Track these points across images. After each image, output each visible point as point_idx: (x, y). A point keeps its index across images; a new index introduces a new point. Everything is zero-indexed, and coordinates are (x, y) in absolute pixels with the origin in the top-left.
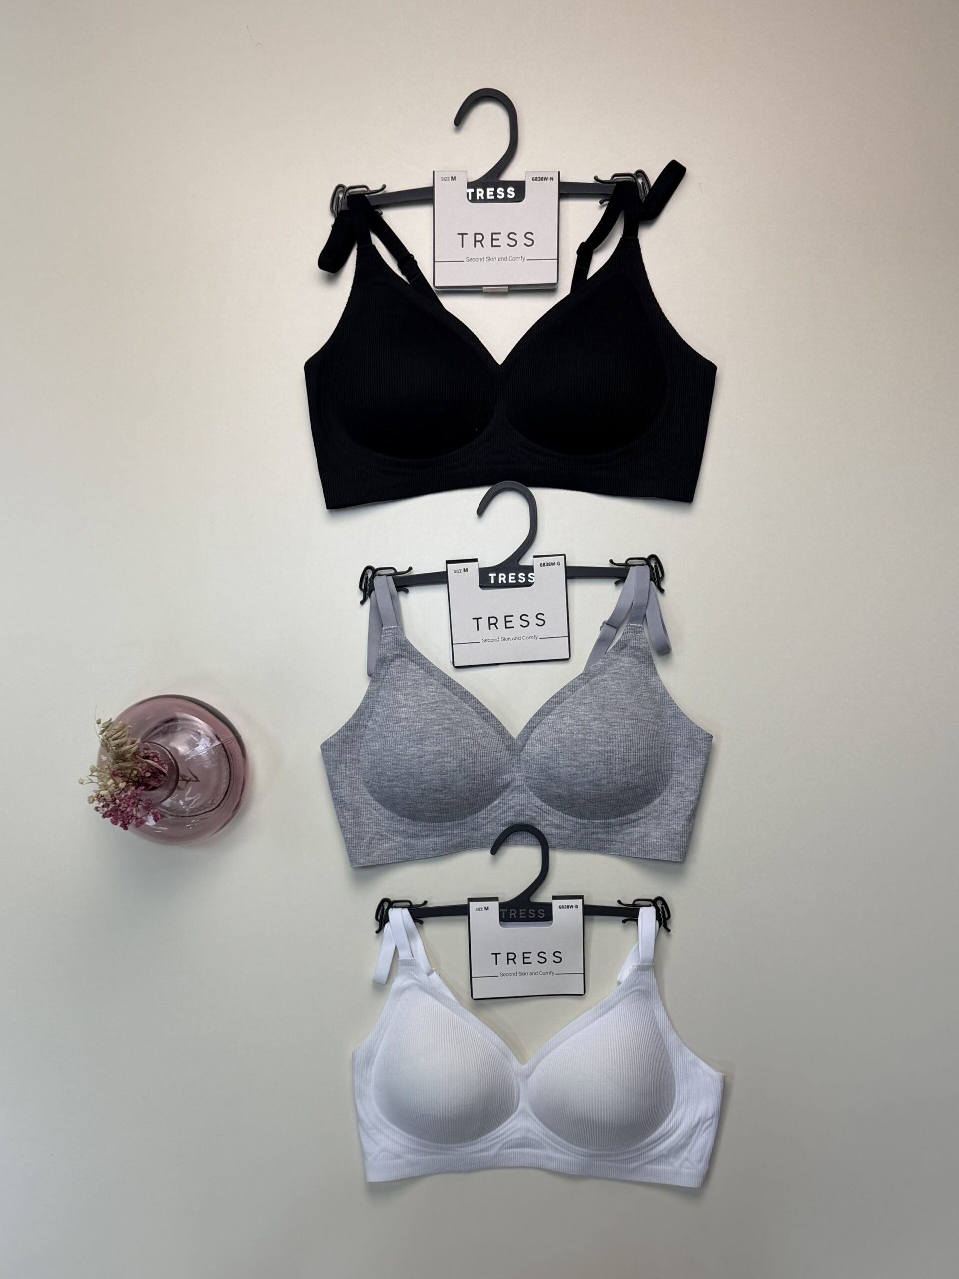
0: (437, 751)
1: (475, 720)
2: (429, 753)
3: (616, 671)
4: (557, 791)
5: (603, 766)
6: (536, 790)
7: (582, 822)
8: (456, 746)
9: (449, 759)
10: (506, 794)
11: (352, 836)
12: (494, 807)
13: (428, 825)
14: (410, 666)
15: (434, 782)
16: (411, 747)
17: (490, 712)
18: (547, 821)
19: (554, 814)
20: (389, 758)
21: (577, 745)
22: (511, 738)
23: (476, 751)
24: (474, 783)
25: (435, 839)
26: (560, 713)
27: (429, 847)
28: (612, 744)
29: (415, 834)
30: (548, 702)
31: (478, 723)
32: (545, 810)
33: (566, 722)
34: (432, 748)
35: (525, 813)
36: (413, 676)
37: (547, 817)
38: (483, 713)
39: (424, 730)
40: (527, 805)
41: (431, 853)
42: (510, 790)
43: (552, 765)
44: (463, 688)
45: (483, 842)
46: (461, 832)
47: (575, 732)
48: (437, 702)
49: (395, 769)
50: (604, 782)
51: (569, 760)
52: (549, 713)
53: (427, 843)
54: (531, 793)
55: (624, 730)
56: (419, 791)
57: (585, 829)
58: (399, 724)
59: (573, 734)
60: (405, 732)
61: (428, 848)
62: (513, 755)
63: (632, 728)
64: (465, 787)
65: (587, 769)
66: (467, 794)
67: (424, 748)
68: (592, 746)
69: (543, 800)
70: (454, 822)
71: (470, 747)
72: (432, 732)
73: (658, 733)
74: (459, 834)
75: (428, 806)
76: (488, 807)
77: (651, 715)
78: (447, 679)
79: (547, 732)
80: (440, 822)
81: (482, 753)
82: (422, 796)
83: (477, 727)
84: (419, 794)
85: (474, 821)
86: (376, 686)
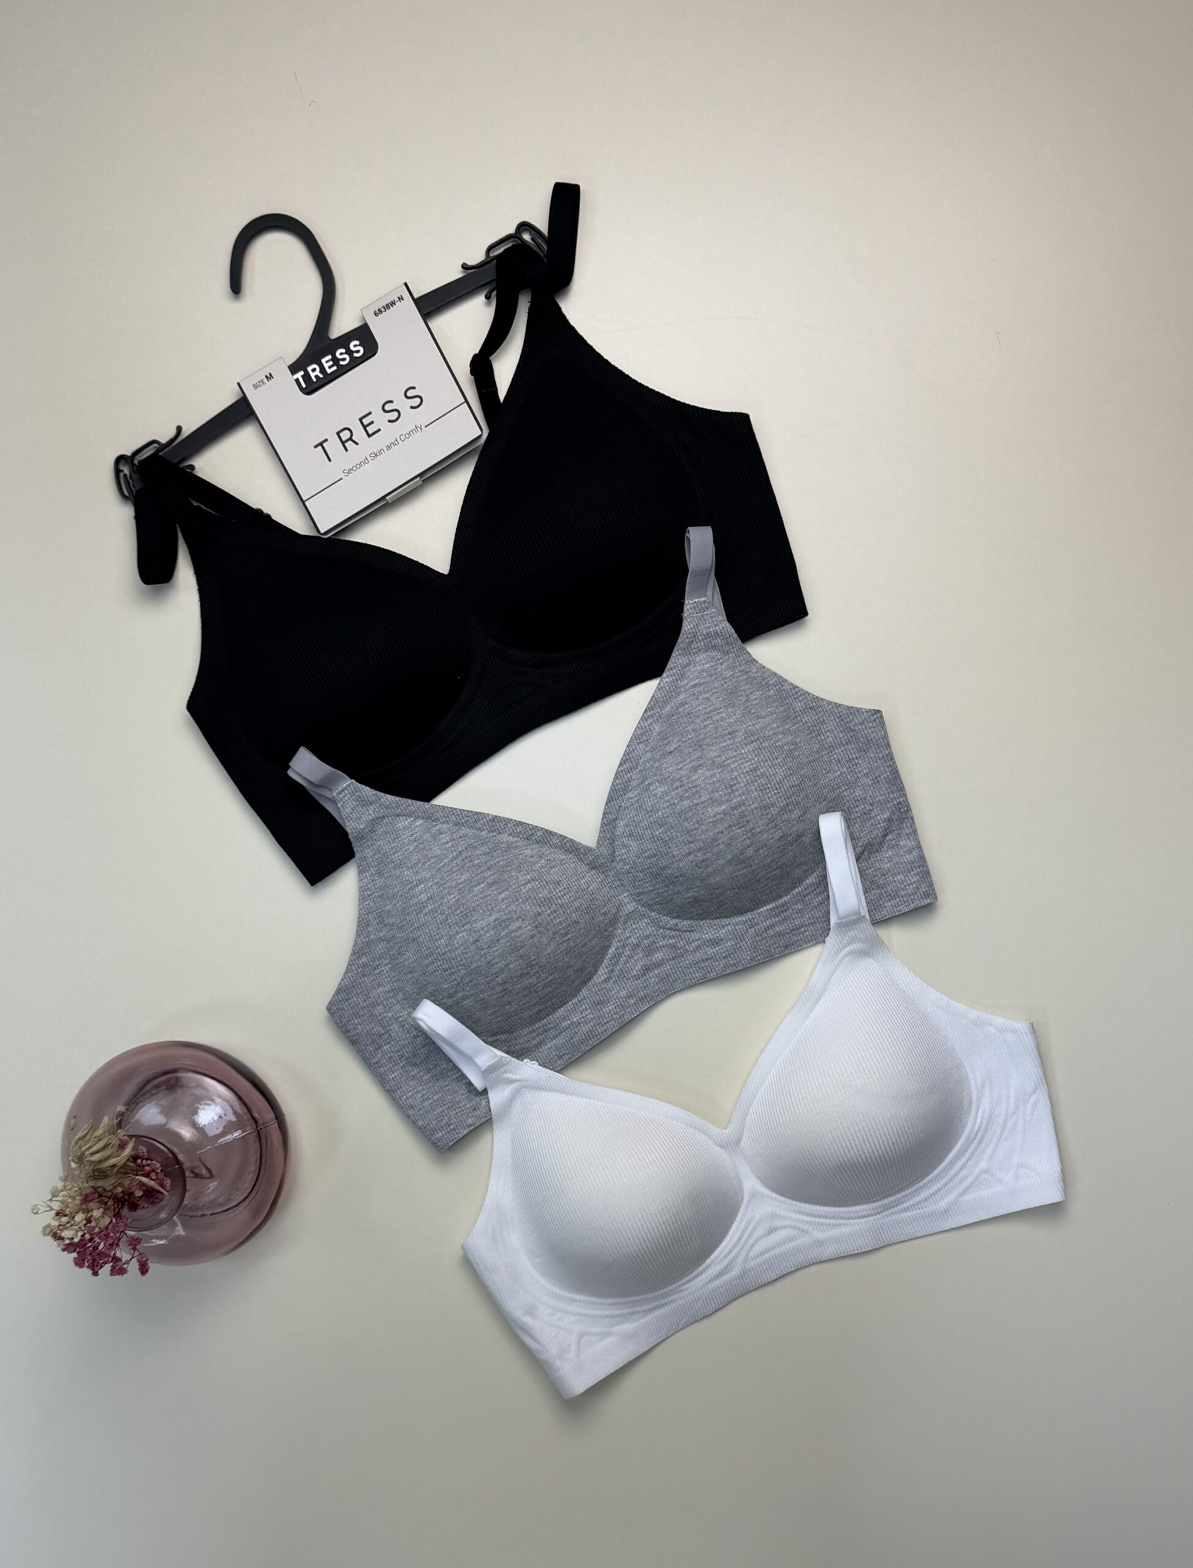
0: (495, 920)
1: (526, 851)
2: (485, 929)
4: (688, 895)
5: (739, 831)
6: (659, 907)
7: (744, 919)
8: (517, 900)
9: (518, 924)
10: (619, 931)
11: (440, 1095)
12: (612, 957)
13: (534, 1028)
14: (400, 825)
15: (511, 966)
16: (458, 934)
17: (542, 829)
18: (693, 941)
20: (436, 964)
21: (687, 819)
22: (589, 850)
23: (549, 893)
24: (569, 939)
25: (554, 1041)
26: (642, 782)
27: (551, 1056)
28: (737, 793)
29: (524, 1049)
30: (616, 774)
31: (533, 853)
32: (685, 929)
33: (656, 791)
34: (485, 921)
35: (658, 945)
36: (411, 835)
37: (691, 936)
38: (533, 834)
39: (464, 901)
40: (655, 932)
41: (559, 1062)
42: (622, 923)
43: (663, 862)
44: (488, 815)
45: (623, 1015)
46: (584, 1015)
47: (676, 801)
48: (460, 853)
49: (450, 975)
50: (750, 852)
51: (685, 845)
52: (626, 790)
53: (546, 1053)
54: (653, 914)
55: (746, 764)
56: (498, 989)
57: (753, 927)
58: (424, 911)
59: (674, 804)
60: (437, 918)
61: (551, 1059)
62: (603, 873)
63: (756, 755)
64: (559, 952)
65: (718, 845)
66: (566, 959)
67: (474, 926)
68: (709, 809)
69: (674, 915)
70: (567, 1005)
71: (538, 891)
72: (475, 898)
73: (796, 744)
74: (583, 1020)
75: (521, 1003)
76: (603, 961)
77: (774, 723)
78: (459, 813)
79: (635, 818)
80: (548, 1015)
81: (560, 892)
82: (506, 994)
83: (533, 859)
84: (500, 992)
85: (594, 990)
86: (368, 876)
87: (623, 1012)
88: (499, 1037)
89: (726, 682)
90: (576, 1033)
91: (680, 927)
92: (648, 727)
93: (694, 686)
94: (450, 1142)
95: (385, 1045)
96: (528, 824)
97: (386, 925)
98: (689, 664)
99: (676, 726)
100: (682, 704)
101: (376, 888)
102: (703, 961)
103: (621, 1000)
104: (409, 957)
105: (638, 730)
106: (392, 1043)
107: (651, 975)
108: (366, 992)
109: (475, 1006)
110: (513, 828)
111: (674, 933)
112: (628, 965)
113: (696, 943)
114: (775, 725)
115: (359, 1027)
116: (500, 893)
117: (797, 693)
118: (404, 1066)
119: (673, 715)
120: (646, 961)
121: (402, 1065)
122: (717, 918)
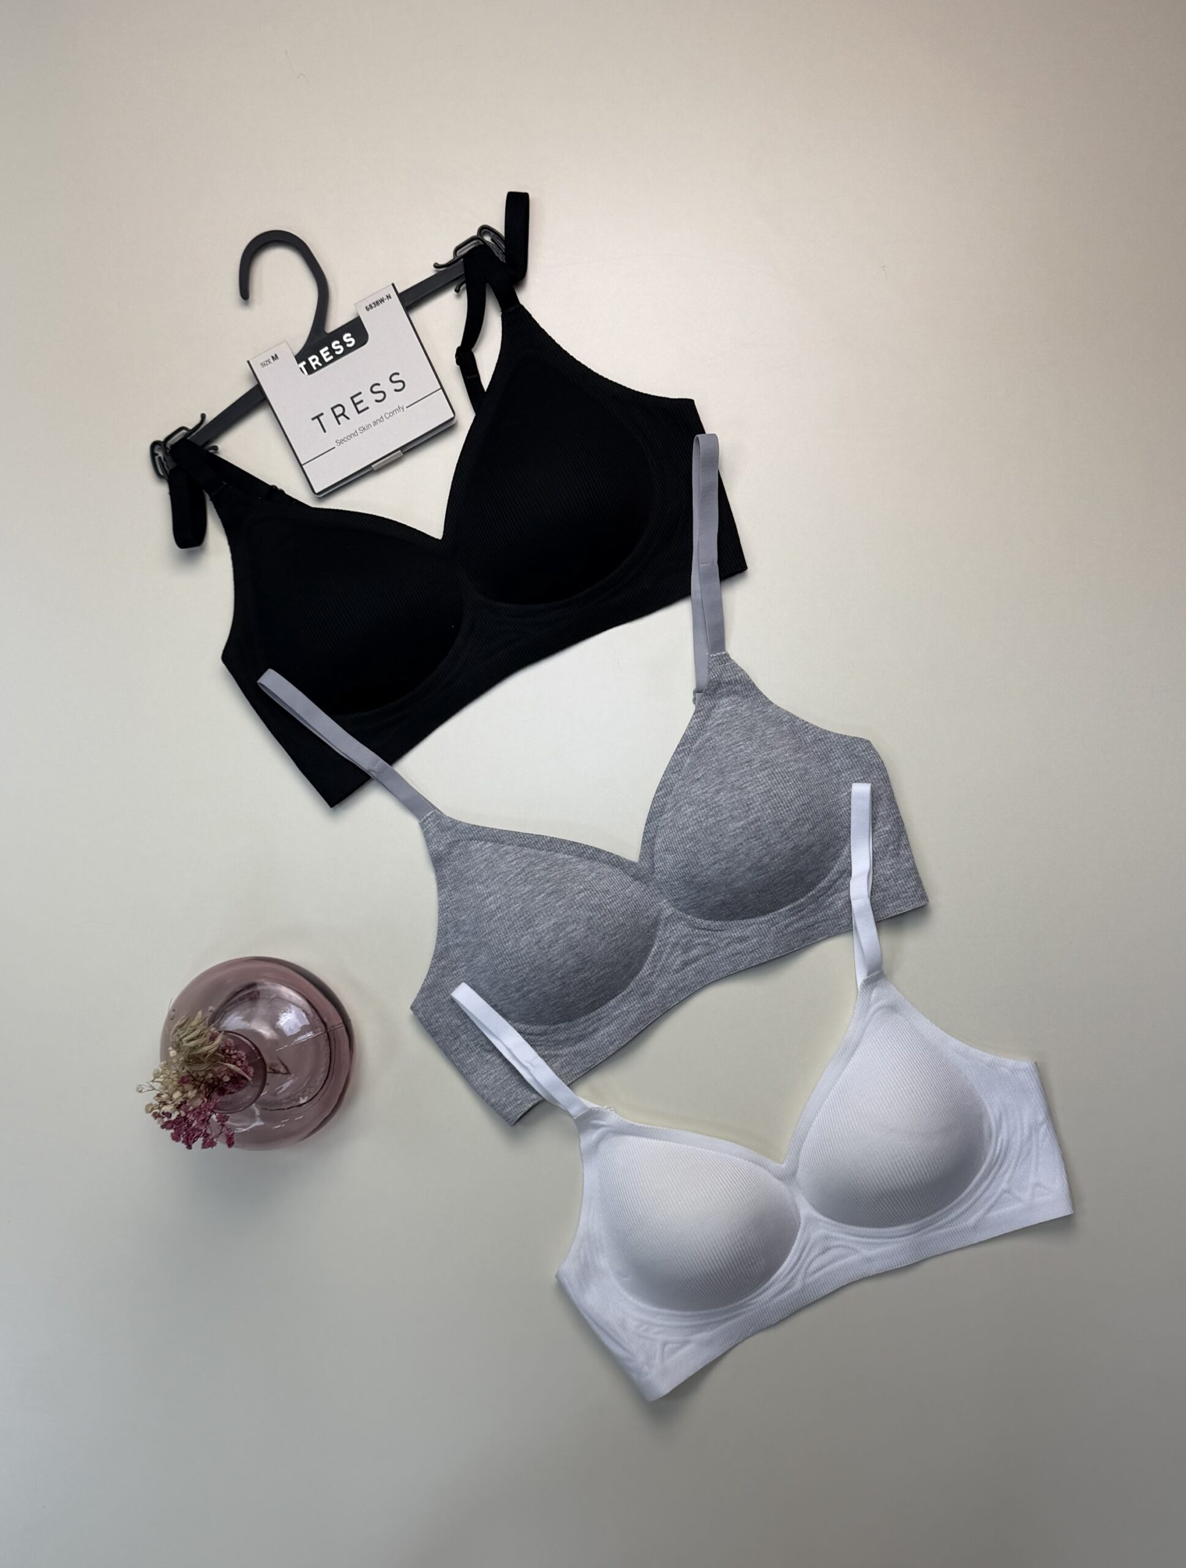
0: (554, 924)
1: (579, 866)
2: (546, 931)
4: (716, 899)
5: (756, 842)
6: (693, 910)
7: (766, 919)
8: (572, 907)
9: (573, 927)
10: (660, 932)
12: (655, 955)
13: (590, 1017)
14: (472, 847)
15: (569, 963)
16: (522, 936)
17: (592, 847)
18: (724, 939)
19: (729, 927)
20: (505, 963)
21: (712, 834)
22: (632, 864)
23: (600, 901)
24: (617, 939)
25: (607, 1029)
26: (675, 805)
28: (753, 811)
29: (581, 1036)
30: (654, 799)
31: (585, 868)
32: (717, 929)
33: (686, 812)
34: (546, 924)
35: (694, 943)
36: (482, 856)
37: (722, 935)
38: (585, 852)
39: (527, 909)
40: (691, 932)
41: (610, 1048)
42: (662, 925)
43: (694, 872)
44: (546, 837)
45: (664, 1004)
46: (632, 1004)
47: (702, 819)
48: (523, 870)
49: (517, 972)
50: (766, 860)
51: (711, 856)
52: (662, 813)
53: (599, 1039)
54: (689, 917)
55: (761, 787)
56: (558, 983)
57: (775, 925)
58: (494, 919)
59: (701, 822)
60: (505, 924)
61: (604, 1044)
62: (645, 883)
63: (770, 779)
64: (609, 950)
65: (739, 854)
66: (615, 956)
67: (537, 929)
68: (730, 825)
69: (707, 917)
70: (618, 997)
71: (590, 899)
72: (537, 906)
73: (806, 770)
74: (631, 1009)
75: (578, 995)
76: (647, 958)
77: (786, 753)
78: (522, 836)
79: (670, 835)
80: (602, 1006)
81: (608, 899)
82: (565, 986)
83: (585, 873)
84: (560, 985)
85: (640, 984)
86: (446, 892)
87: (665, 1001)
88: (559, 1026)
89: (745, 721)
90: (626, 1020)
91: (712, 927)
92: (680, 760)
94: (518, 1115)
95: (463, 1035)
96: (580, 844)
97: (461, 933)
98: (714, 707)
99: (703, 758)
100: (708, 740)
101: (452, 902)
102: (733, 955)
103: (663, 991)
104: (482, 958)
105: (672, 762)
106: (469, 1033)
107: (689, 969)
108: (446, 990)
109: (538, 998)
110: (568, 847)
111: (707, 933)
112: (669, 961)
113: (727, 940)
114: (787, 755)
115: (440, 1020)
116: (558, 901)
117: (807, 728)
118: (479, 1052)
119: (700, 749)
120: (685, 958)
121: (477, 1051)
122: (743, 919)
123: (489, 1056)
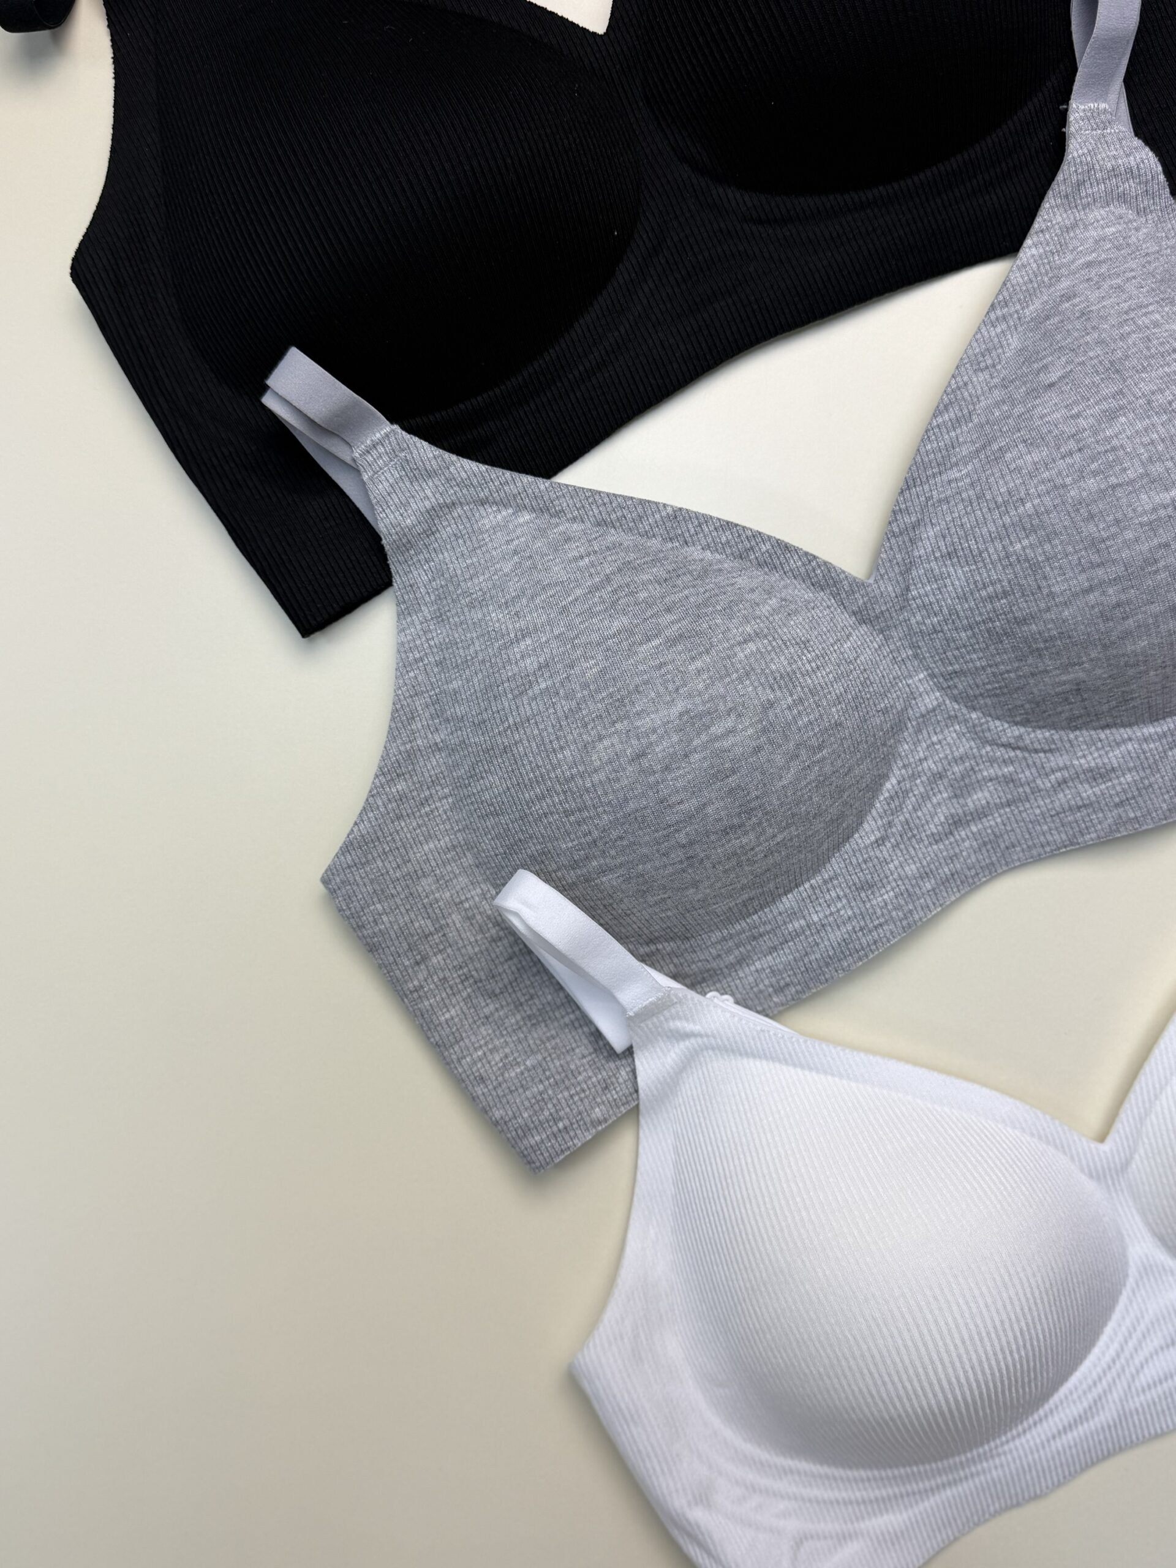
0: (681, 715)
1: (739, 580)
2: (660, 731)
3: (1089, 258)
4: (1064, 678)
6: (988, 701)
8: (728, 675)
9: (729, 723)
10: (906, 747)
11: (540, 1057)
12: (891, 797)
13: (734, 931)
14: (486, 521)
15: (710, 810)
16: (601, 738)
17: (769, 537)
18: (1053, 771)
19: (1067, 745)
20: (548, 801)
21: (1092, 517)
22: (856, 585)
23: (790, 664)
24: (824, 758)
25: (769, 958)
26: (984, 447)
27: (761, 986)
29: (708, 971)
30: (927, 431)
31: (754, 585)
32: (1036, 746)
33: (1020, 462)
34: (661, 714)
35: (980, 777)
36: (508, 542)
37: (1049, 761)
38: (752, 548)
39: (617, 673)
40: (975, 750)
41: (775, 999)
42: (911, 730)
43: (1023, 607)
44: (665, 505)
45: (910, 911)
46: (833, 909)
47: (1068, 480)
48: (608, 579)
49: (579, 823)
51: (1083, 571)
52: (943, 465)
53: (751, 979)
54: (974, 716)
56: (678, 855)
58: (530, 693)
59: (1064, 486)
60: (558, 707)
61: (761, 992)
62: (881, 631)
64: (804, 783)
65: (1156, 572)
66: (815, 799)
67: (639, 723)
68: (1144, 497)
69: (1018, 719)
70: (801, 889)
71: (768, 659)
72: (641, 668)
74: (831, 919)
75: (719, 884)
76: (872, 805)
78: (606, 500)
79: (964, 520)
80: (762, 908)
81: (809, 662)
82: (691, 866)
83: (754, 596)
84: (681, 862)
85: (854, 861)
86: (417, 622)
87: (909, 906)
88: (660, 946)
89: (1149, 263)
90: (817, 944)
91: (1028, 742)
92: (996, 340)
93: (1089, 265)
94: (558, 1155)
95: (435, 955)
96: (744, 528)
97: (447, 720)
98: (1074, 226)
99: (1059, 337)
100: (1067, 297)
101: (430, 647)
102: (1071, 809)
103: (907, 881)
104: (495, 783)
105: (975, 344)
106: (449, 950)
107: (963, 833)
108: (402, 850)
109: (624, 887)
110: (715, 534)
111: (1012, 754)
112: (920, 813)
113: (1058, 775)
115: (385, 918)
116: (693, 659)
118: (469, 996)
119: (1048, 318)
120: (955, 808)
121: (465, 994)
122: (1103, 728)
123: (492, 1007)
